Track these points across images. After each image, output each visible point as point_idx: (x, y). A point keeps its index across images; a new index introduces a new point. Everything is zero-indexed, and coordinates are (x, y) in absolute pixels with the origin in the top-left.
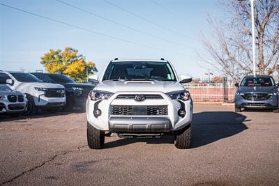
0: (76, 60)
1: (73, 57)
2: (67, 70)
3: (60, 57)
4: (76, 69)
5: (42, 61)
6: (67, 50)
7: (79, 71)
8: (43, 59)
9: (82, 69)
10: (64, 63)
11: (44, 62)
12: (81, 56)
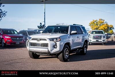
0: (104, 24)
1: (102, 23)
2: (99, 28)
3: (97, 23)
4: (103, 28)
5: (89, 24)
6: (100, 20)
7: (105, 29)
8: (90, 24)
9: (106, 28)
10: (99, 25)
11: (90, 25)
12: (106, 22)
